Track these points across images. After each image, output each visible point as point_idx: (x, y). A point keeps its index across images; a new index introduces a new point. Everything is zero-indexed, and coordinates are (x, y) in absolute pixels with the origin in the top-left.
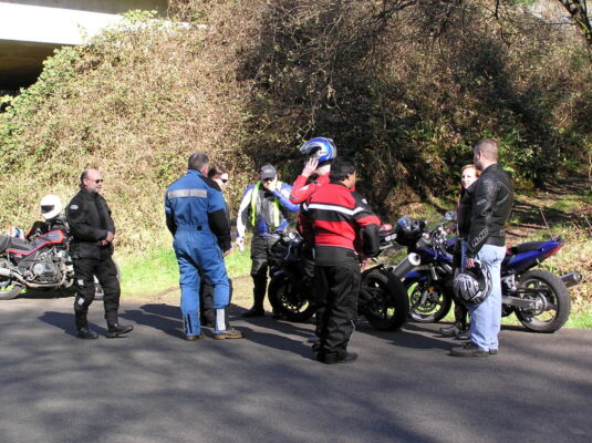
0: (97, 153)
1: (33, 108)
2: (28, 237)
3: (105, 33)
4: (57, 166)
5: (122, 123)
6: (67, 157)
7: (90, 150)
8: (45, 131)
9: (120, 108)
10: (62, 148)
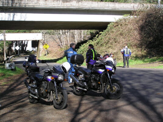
0: (117, 43)
1: (105, 34)
2: (103, 57)
3: (119, 19)
4: (109, 45)
5: (122, 37)
6: (111, 44)
7: (116, 42)
8: (107, 39)
9: (121, 34)
10: (111, 42)
